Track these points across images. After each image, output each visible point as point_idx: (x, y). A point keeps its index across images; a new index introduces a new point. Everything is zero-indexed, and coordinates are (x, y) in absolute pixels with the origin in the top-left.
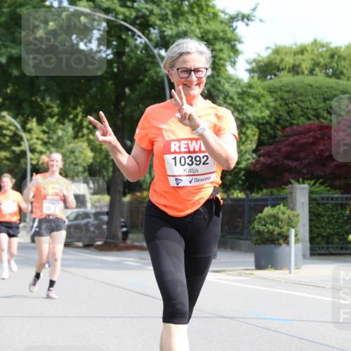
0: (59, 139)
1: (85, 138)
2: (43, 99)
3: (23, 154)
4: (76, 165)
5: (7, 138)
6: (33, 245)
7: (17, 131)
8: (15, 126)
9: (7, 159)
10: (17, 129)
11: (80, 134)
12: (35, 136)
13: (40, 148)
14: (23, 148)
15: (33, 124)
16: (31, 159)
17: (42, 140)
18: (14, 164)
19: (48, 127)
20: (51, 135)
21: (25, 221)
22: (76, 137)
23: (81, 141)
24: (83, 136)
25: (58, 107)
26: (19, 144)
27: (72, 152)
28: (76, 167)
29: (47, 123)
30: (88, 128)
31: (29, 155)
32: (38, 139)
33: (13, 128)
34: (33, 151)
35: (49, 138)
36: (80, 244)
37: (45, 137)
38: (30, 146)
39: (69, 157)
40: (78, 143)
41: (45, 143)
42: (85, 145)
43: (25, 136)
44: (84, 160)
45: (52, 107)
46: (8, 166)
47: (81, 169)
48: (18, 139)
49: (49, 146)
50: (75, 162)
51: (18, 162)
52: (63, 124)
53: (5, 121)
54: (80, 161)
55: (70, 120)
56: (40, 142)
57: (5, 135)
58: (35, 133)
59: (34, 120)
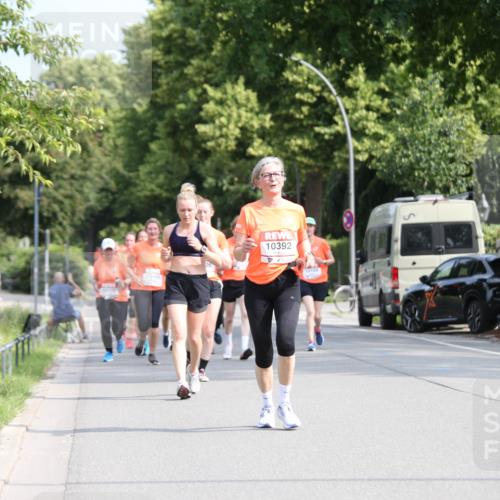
0: (415, 107)
1: (469, 104)
2: (380, 25)
3: (340, 140)
4: (452, 160)
5: (305, 109)
6: (364, 330)
7: (326, 94)
8: (320, 82)
9: (305, 152)
10: (325, 88)
11: (459, 96)
12: (362, 103)
13: (373, 127)
14: (339, 128)
15: (359, 78)
16: (357, 151)
17: (378, 110)
18: (320, 164)
19: (391, 82)
20: (397, 101)
21: (346, 282)
22: (449, 102)
23: (462, 111)
24: (464, 100)
25: (411, 40)
26: (330, 122)
27: (444, 134)
28: (452, 166)
29: (388, 74)
30: (477, 82)
31: (352, 142)
32: (368, 108)
33: (317, 88)
34: (359, 134)
35: (392, 105)
36: (466, 328)
37: (383, 104)
38: (354, 124)
39: (437, 145)
40: (454, 114)
41: (384, 118)
42: (469, 119)
43: (343, 103)
44: (469, 151)
45: (399, 41)
46: (307, 166)
47: (462, 169)
48: (328, 110)
49: (394, 122)
50: (450, 155)
51: (329, 158)
52: (423, 75)
53: (300, 74)
54: (459, 152)
55: (437, 67)
56: (373, 115)
57: (302, 103)
58: (363, 98)
59: (361, 69)
